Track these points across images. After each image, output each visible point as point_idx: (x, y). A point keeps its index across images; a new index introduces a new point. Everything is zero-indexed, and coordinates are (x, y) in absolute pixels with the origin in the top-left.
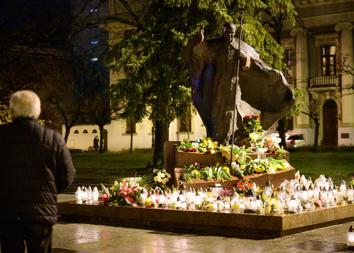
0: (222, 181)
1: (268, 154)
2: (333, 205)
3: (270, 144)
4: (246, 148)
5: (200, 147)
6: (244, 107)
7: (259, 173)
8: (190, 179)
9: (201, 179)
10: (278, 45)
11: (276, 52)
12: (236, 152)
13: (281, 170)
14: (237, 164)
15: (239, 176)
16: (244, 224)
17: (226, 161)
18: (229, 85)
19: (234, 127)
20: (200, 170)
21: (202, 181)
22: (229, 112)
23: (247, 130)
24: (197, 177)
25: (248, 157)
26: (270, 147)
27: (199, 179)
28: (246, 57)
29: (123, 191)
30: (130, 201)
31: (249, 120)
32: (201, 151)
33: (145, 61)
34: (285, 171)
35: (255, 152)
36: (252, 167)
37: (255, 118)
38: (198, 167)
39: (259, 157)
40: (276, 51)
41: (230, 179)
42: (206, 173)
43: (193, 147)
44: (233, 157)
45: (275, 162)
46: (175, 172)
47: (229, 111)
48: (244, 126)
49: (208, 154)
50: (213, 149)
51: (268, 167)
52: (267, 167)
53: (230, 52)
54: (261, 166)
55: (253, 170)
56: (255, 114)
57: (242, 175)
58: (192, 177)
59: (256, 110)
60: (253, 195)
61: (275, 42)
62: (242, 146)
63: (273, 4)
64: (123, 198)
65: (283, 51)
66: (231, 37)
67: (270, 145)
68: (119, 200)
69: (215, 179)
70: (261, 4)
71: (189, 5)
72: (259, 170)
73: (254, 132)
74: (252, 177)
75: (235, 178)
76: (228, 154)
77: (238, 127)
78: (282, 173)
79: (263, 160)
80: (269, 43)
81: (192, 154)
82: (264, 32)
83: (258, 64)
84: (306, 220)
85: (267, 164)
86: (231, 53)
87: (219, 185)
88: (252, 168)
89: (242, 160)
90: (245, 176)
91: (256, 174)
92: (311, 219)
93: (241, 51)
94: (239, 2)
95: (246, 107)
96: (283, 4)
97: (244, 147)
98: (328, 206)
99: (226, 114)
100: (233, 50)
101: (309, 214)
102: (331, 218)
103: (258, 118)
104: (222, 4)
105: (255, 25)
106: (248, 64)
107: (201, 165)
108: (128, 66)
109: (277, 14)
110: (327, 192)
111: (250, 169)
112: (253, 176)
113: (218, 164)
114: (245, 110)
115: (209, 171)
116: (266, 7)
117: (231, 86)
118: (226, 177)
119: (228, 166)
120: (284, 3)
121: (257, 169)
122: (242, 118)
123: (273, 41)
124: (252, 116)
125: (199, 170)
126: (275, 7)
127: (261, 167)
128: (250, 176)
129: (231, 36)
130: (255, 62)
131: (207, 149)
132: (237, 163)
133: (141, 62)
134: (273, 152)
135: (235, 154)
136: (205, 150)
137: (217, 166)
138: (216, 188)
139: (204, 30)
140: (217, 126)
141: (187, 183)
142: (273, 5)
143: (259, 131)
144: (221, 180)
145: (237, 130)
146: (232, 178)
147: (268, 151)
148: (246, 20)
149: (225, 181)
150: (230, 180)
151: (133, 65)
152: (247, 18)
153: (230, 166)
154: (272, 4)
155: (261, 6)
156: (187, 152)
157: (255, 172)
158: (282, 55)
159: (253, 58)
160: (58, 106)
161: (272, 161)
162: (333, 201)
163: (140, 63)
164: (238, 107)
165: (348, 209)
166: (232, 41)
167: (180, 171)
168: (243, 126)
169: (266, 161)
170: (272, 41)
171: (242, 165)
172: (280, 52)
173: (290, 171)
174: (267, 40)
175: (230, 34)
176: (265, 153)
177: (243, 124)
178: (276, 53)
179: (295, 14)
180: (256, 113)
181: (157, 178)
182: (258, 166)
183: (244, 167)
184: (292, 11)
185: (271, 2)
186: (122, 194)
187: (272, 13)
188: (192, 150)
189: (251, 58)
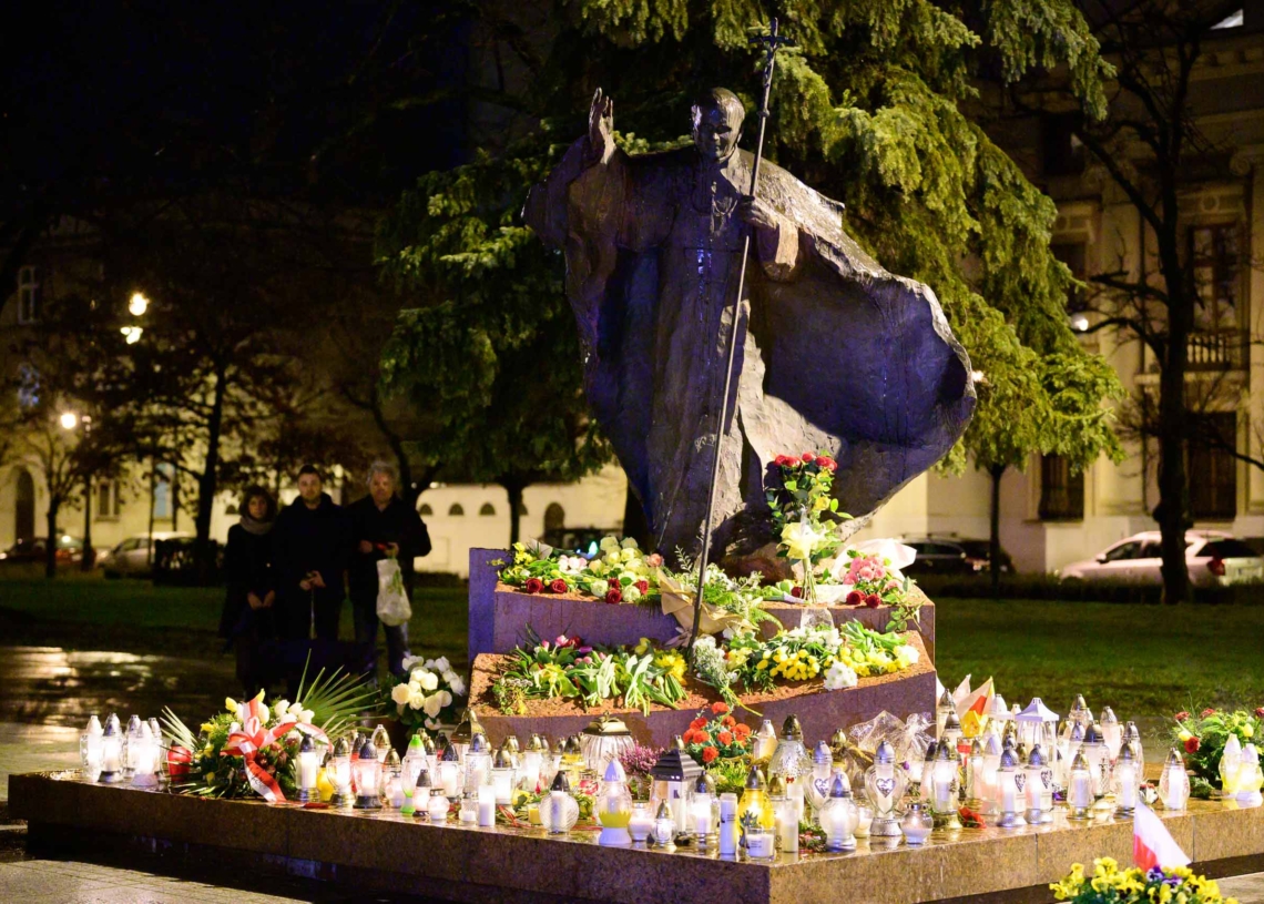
0: (642, 710)
1: (852, 607)
2: (1044, 823)
3: (867, 569)
4: (763, 584)
5: (590, 573)
6: (775, 423)
7: (794, 683)
8: (521, 697)
9: (566, 700)
10: (1032, 192)
11: (1023, 218)
12: (714, 600)
13: (886, 672)
14: (718, 646)
15: (712, 693)
16: (635, 888)
17: (679, 634)
18: (710, 335)
19: (727, 501)
20: (571, 666)
21: (568, 709)
22: (708, 441)
23: (778, 514)
24: (551, 693)
25: (769, 617)
26: (868, 580)
27: (559, 698)
28: (778, 227)
29: (241, 739)
30: (261, 779)
31: (789, 472)
32: (588, 593)
33: (511, 243)
34: (896, 677)
35: (799, 600)
36: (771, 660)
37: (815, 466)
38: (565, 652)
39: (805, 619)
40: (1024, 214)
41: (674, 704)
42: (588, 677)
43: (558, 574)
44: (702, 615)
45: (869, 640)
46: (476, 669)
47: (708, 438)
48: (770, 497)
49: (613, 603)
50: (635, 585)
51: (835, 660)
52: (830, 658)
53: (718, 204)
54: (803, 657)
55: (773, 672)
56: (819, 452)
57: (726, 689)
58: (533, 691)
59: (824, 435)
60: (681, 774)
61: (1021, 180)
62: (748, 576)
63: (1011, 34)
64: (240, 765)
65: (1053, 213)
66: (722, 148)
67: (867, 575)
68: (222, 775)
69: (620, 703)
70: (957, 31)
71: (678, 36)
72: (799, 671)
73: (804, 519)
74: (764, 697)
75: (696, 702)
76: (682, 605)
77: (744, 501)
78: (882, 685)
79: (820, 633)
80: (997, 184)
81: (548, 599)
82: (971, 139)
83: (827, 255)
84: (889, 881)
85: (830, 651)
86: (722, 210)
87: (620, 726)
88: (772, 663)
89: (744, 628)
90: (737, 694)
91: (783, 689)
92: (916, 878)
93: (757, 203)
94: (874, 26)
95: (783, 421)
96: (1049, 36)
97: (755, 577)
98: (1017, 826)
99: (699, 447)
100: (731, 200)
101: (908, 858)
102: (1019, 877)
103: (827, 465)
104: (808, 31)
105: (936, 112)
106: (787, 253)
107: (581, 643)
108: (446, 261)
109: (1024, 71)
110: (1018, 770)
111: (762, 665)
112: (771, 693)
113: (644, 642)
114: (777, 434)
115: (603, 672)
116: (977, 44)
117: (718, 340)
118: (662, 696)
119: (682, 653)
120: (1053, 30)
121: (788, 668)
122: (764, 465)
123: (1014, 177)
124: (806, 458)
125: (564, 665)
126: (1017, 46)
127: (806, 661)
128: (757, 693)
129: (718, 143)
130: (817, 248)
131: (613, 583)
132: (720, 639)
133: (496, 246)
134: (872, 602)
135: (713, 604)
136: (600, 587)
137: (639, 650)
138: (606, 738)
139: (612, 119)
140: (665, 494)
141: (504, 713)
142: (1011, 38)
143: (826, 516)
144: (641, 708)
145: (739, 510)
146: (684, 699)
147: (853, 599)
148: (897, 96)
149: (656, 710)
150: (673, 708)
151: (466, 260)
152: (902, 88)
153: (687, 653)
154: (1006, 35)
155: (956, 38)
156: (531, 592)
157: (780, 680)
158: (1049, 229)
159: (807, 231)
160: (378, 415)
161: (857, 638)
162: (1046, 803)
163: (491, 251)
164: (745, 421)
165: (1105, 842)
166: (725, 164)
167: (496, 665)
168: (765, 496)
169: (830, 636)
170: (1008, 177)
171: (734, 648)
172: (1040, 218)
173: (915, 677)
174: (990, 173)
175: (716, 137)
176: (842, 603)
177: (764, 488)
178: (1023, 220)
179: (1105, 71)
180: (820, 445)
181: (404, 693)
182: (794, 656)
183: (740, 657)
184: (1095, 60)
185: (1002, 29)
186: (238, 751)
187: (1008, 71)
188: (552, 583)
189: (801, 233)
